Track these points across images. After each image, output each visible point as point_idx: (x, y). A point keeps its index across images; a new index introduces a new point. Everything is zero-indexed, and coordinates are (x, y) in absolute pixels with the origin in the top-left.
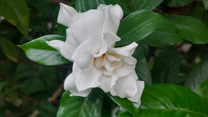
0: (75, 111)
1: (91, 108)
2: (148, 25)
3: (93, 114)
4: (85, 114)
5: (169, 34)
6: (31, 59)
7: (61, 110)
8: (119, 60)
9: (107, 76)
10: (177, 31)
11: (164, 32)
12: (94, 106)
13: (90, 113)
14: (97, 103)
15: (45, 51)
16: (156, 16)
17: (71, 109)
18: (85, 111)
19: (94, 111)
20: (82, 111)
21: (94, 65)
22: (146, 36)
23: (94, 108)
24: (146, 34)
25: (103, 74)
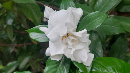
0: (54, 70)
1: (63, 68)
2: (99, 20)
3: (64, 72)
4: (60, 72)
5: (116, 27)
6: (32, 38)
7: (47, 69)
8: (76, 39)
9: (69, 49)
10: (121, 26)
11: (112, 26)
12: (65, 67)
13: (62, 72)
14: (66, 66)
15: (40, 34)
16: (105, 15)
17: (52, 69)
18: (60, 70)
19: (64, 70)
20: (58, 70)
21: (62, 42)
22: (97, 27)
23: (65, 69)
24: (97, 26)
25: (67, 47)
